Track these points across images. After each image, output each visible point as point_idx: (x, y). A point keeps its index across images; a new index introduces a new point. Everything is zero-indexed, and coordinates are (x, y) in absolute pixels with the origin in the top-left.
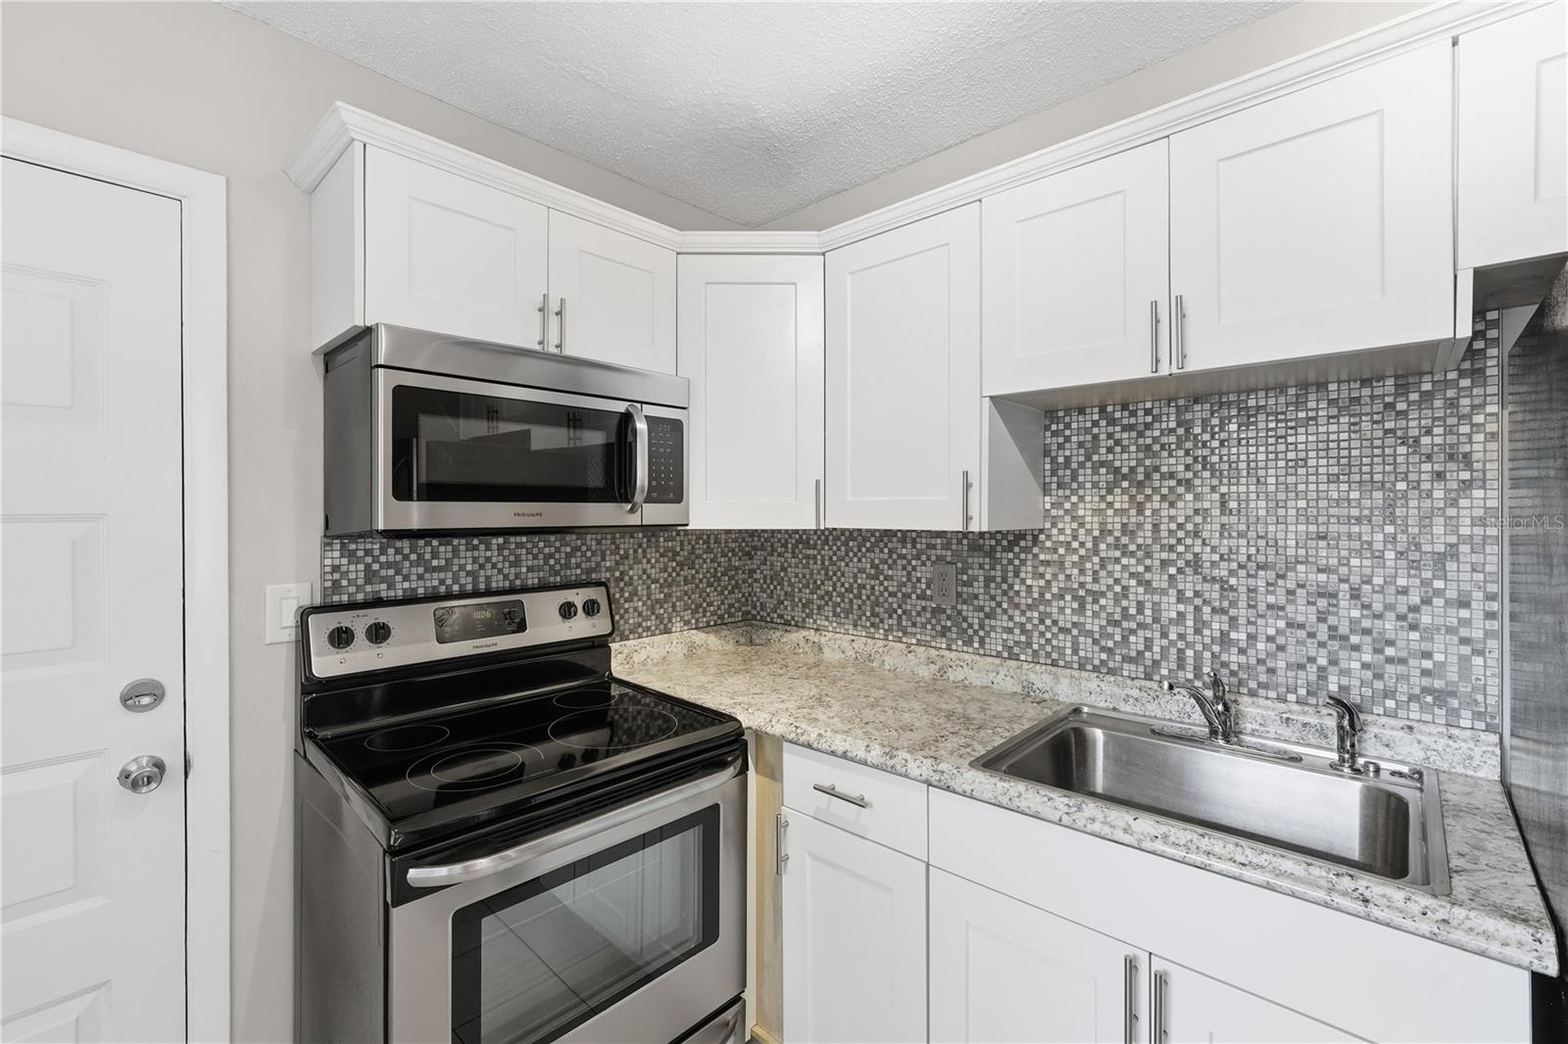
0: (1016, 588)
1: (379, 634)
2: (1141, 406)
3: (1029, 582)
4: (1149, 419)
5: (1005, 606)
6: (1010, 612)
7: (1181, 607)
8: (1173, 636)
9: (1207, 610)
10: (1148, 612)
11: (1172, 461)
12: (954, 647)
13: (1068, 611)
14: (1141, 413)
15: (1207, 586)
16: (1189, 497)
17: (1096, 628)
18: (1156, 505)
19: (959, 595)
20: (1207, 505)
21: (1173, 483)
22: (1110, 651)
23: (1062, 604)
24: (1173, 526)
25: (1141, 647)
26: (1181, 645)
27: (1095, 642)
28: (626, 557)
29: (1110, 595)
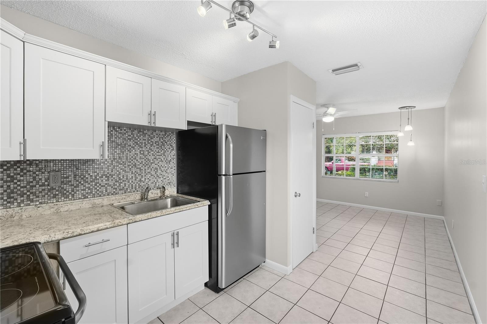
0: (87, 176)
2: (123, 128)
3: (91, 174)
4: (125, 132)
5: (82, 182)
6: (84, 184)
7: (132, 175)
8: (130, 182)
9: (137, 175)
10: (125, 177)
11: (130, 142)
12: (60, 200)
13: (104, 181)
14: (123, 130)
15: (137, 170)
16: (134, 151)
17: (112, 184)
18: (127, 152)
19: (62, 182)
20: (137, 152)
21: (130, 147)
22: (116, 189)
23: (102, 179)
24: (130, 157)
25: (123, 186)
26: (132, 183)
27: (112, 187)
29: (116, 175)
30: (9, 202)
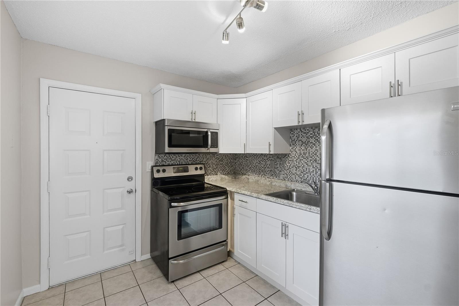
0: (285, 166)
1: (164, 171)
2: (307, 129)
3: (287, 164)
4: (308, 131)
5: (283, 169)
6: (284, 171)
7: (313, 169)
8: (312, 175)
9: (317, 169)
10: (308, 170)
11: (312, 140)
12: (274, 178)
13: (294, 170)
14: (307, 130)
15: (317, 165)
16: (315, 147)
17: (299, 174)
18: (309, 149)
19: (275, 167)
20: (317, 149)
21: (312, 144)
22: (301, 178)
23: (293, 169)
24: (312, 153)
25: (306, 177)
26: (313, 176)
27: (299, 176)
28: (208, 159)
29: (301, 167)
30: (259, 174)
